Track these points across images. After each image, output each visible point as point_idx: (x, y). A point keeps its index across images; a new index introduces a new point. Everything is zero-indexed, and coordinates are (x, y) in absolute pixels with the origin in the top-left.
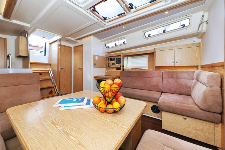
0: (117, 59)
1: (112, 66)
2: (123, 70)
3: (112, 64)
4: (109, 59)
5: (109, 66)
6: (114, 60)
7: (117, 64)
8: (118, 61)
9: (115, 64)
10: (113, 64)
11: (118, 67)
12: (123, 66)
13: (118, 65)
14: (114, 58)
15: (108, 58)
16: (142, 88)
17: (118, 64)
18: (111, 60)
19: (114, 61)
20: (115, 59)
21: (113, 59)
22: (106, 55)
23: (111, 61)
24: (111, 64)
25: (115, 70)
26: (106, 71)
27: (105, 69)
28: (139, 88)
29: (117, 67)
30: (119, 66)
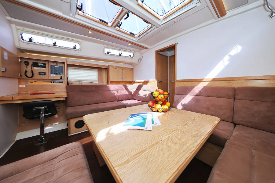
0: (52, 66)
1: (38, 77)
2: (68, 84)
3: (40, 73)
4: (27, 63)
5: (30, 76)
7: (52, 73)
9: (47, 74)
11: (56, 78)
13: (55, 75)
14: (45, 64)
16: (102, 102)
18: (35, 65)
19: (44, 69)
20: (48, 66)
21: (43, 65)
22: (17, 54)
23: (35, 68)
24: (36, 74)
26: (23, 86)
28: (99, 102)
29: (52, 78)
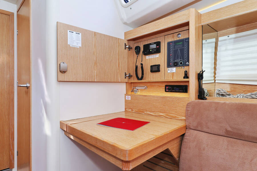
0: (169, 44)
1: (150, 77)
2: (201, 95)
3: (152, 66)
4: (138, 49)
5: (140, 76)
6: (158, 51)
7: (169, 66)
8: (175, 52)
9: (162, 68)
10: (155, 69)
11: (175, 79)
12: (200, 76)
13: (174, 69)
14: (158, 44)
15: (134, 45)
17: (176, 65)
18: (147, 51)
19: (157, 56)
20: (164, 48)
21: (154, 46)
22: (126, 34)
23: (148, 57)
24: (147, 69)
25: (161, 93)
26: (129, 98)
27: (123, 88)
29: (171, 79)
30: (180, 78)
